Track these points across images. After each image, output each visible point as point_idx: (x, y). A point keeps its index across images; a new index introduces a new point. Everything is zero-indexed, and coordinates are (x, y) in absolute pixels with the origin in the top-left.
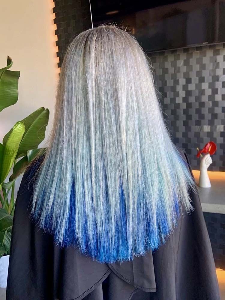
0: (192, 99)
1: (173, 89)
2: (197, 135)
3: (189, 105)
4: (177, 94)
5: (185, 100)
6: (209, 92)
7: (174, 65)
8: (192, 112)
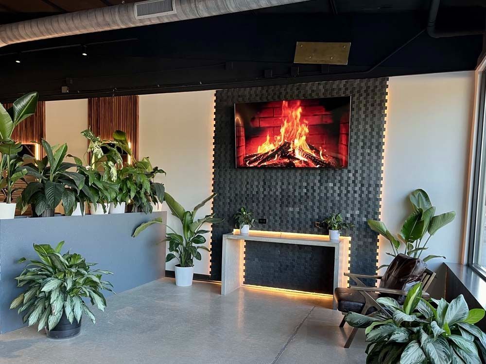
0: (284, 193)
1: (275, 187)
2: (286, 212)
3: (283, 196)
4: (277, 190)
5: (281, 193)
6: (292, 190)
7: (276, 175)
8: (284, 200)
